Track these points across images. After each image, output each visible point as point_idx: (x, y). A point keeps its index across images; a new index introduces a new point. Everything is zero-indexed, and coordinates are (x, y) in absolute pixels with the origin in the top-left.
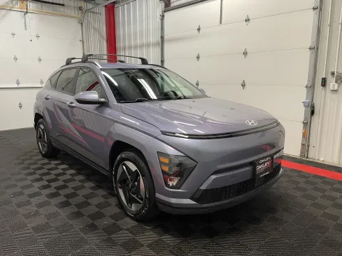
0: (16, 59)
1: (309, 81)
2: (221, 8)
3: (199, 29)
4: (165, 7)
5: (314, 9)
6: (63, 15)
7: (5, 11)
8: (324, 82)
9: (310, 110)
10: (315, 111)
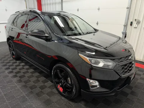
8: (132, 24)
9: (124, 35)
10: (127, 36)
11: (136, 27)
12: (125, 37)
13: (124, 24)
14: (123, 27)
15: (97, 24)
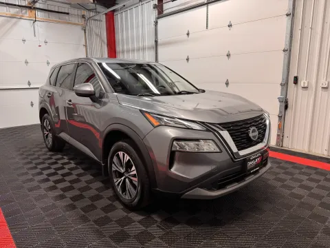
0: (26, 62)
1: (283, 79)
2: (207, 15)
3: (188, 34)
4: (158, 14)
5: (287, 15)
7: (15, 19)
8: (296, 80)
9: (284, 105)
10: (289, 106)
11: (306, 85)
12: (286, 107)
13: (280, 81)
14: (279, 88)
15: (227, 84)
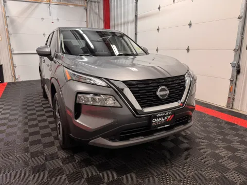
1: (237, 45)
3: (159, 8)
6: (75, 5)
9: (236, 70)
12: (238, 72)
13: (234, 47)
14: (233, 54)
15: (188, 50)
